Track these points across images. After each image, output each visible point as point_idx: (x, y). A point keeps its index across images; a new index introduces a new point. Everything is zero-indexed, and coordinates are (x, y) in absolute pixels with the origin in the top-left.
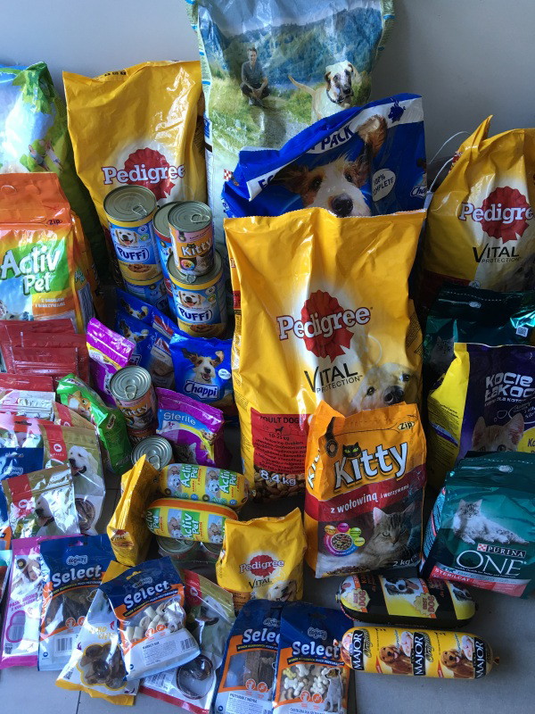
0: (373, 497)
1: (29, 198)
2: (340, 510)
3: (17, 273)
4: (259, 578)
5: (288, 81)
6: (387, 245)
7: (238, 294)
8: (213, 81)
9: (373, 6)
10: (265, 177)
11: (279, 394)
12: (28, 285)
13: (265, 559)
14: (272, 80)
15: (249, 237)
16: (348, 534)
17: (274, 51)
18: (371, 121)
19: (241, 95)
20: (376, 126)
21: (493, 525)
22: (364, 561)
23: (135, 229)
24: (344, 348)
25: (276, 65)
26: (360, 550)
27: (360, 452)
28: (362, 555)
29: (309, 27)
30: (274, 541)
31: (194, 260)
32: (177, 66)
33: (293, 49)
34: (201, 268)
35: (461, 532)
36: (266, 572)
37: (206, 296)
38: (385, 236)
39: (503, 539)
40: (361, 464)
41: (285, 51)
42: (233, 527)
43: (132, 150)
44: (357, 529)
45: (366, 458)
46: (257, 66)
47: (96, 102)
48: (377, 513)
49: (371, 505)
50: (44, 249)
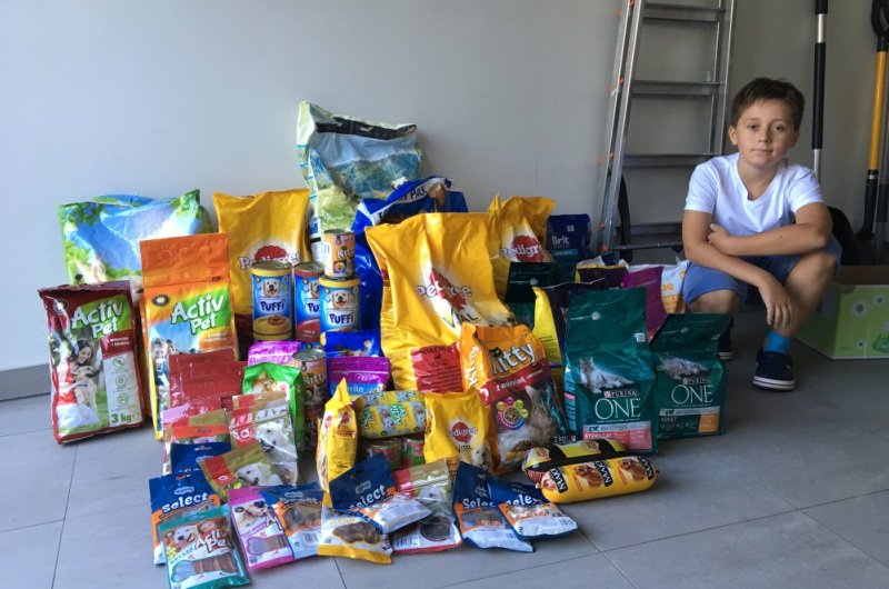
0: (522, 380)
2: (503, 386)
3: (185, 318)
4: (462, 444)
5: (368, 189)
6: (470, 237)
8: (319, 193)
10: (382, 210)
11: (432, 337)
12: (194, 327)
13: (462, 426)
14: (358, 191)
15: (384, 235)
16: (514, 406)
17: (358, 174)
18: (435, 185)
19: (343, 195)
20: (439, 187)
21: (607, 374)
22: (532, 434)
24: (463, 306)
25: (360, 181)
26: (527, 421)
27: (501, 353)
28: (530, 427)
29: (376, 163)
30: (465, 408)
31: (344, 261)
32: (289, 192)
33: (369, 173)
34: (349, 271)
35: (589, 384)
36: (466, 438)
37: (353, 295)
38: (468, 228)
39: (618, 384)
40: (505, 360)
41: (364, 173)
43: (260, 246)
44: (520, 401)
45: (507, 356)
47: (238, 210)
48: (529, 389)
49: (523, 385)
50: (209, 298)
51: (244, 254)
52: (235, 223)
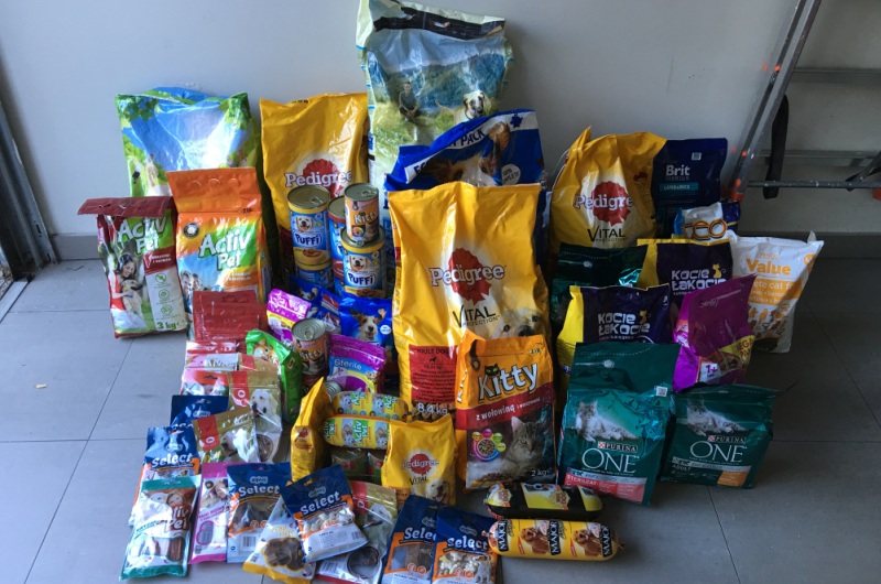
0: (512, 408)
1: (229, 191)
2: (484, 416)
3: (213, 252)
4: (418, 475)
5: (434, 105)
6: (513, 212)
7: (399, 249)
8: (376, 105)
9: (498, 52)
10: (419, 164)
11: (432, 331)
12: (222, 262)
13: (422, 458)
14: (423, 105)
16: (491, 439)
17: (424, 83)
18: (497, 126)
19: (399, 114)
20: (502, 129)
21: (608, 423)
22: (506, 467)
23: (313, 216)
24: (484, 295)
25: (426, 93)
26: (502, 455)
27: (499, 372)
28: (504, 461)
29: (450, 67)
30: (430, 441)
31: (363, 227)
32: (348, 96)
34: (369, 235)
35: (583, 431)
36: (424, 470)
37: (372, 260)
38: (511, 203)
39: (618, 436)
40: (500, 381)
41: (432, 83)
42: (396, 427)
43: (310, 160)
44: (499, 435)
45: (504, 376)
46: (411, 94)
47: (284, 122)
48: (515, 421)
49: (511, 414)
50: (237, 232)
51: (290, 170)
52: (280, 137)
